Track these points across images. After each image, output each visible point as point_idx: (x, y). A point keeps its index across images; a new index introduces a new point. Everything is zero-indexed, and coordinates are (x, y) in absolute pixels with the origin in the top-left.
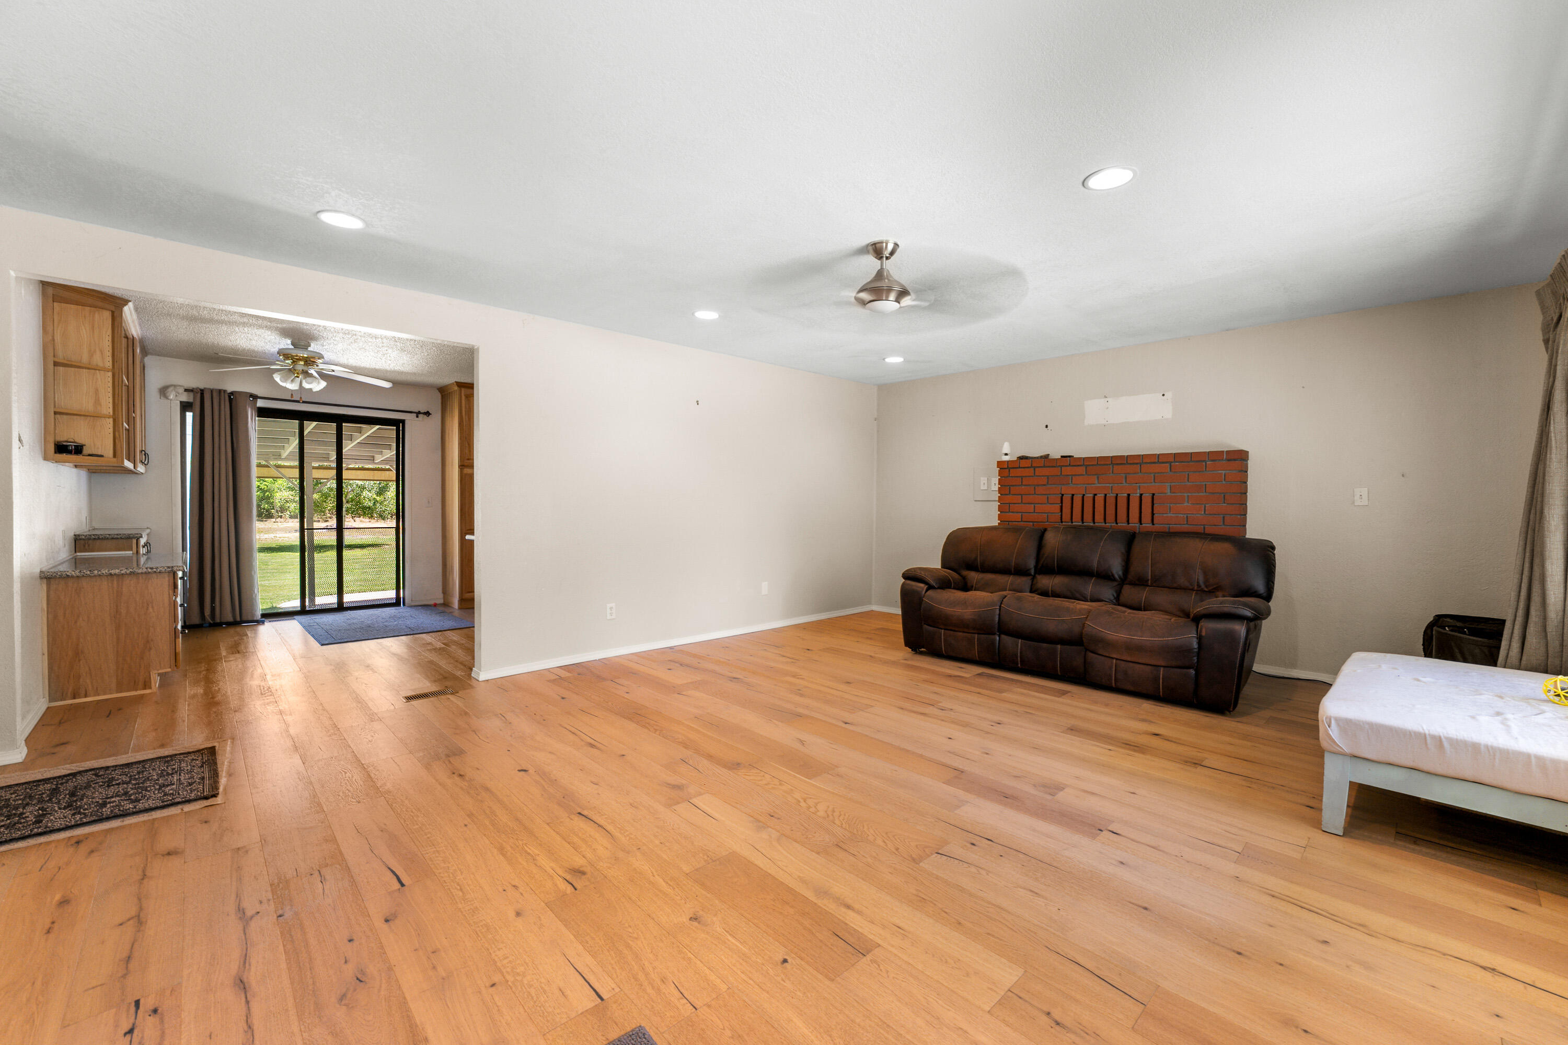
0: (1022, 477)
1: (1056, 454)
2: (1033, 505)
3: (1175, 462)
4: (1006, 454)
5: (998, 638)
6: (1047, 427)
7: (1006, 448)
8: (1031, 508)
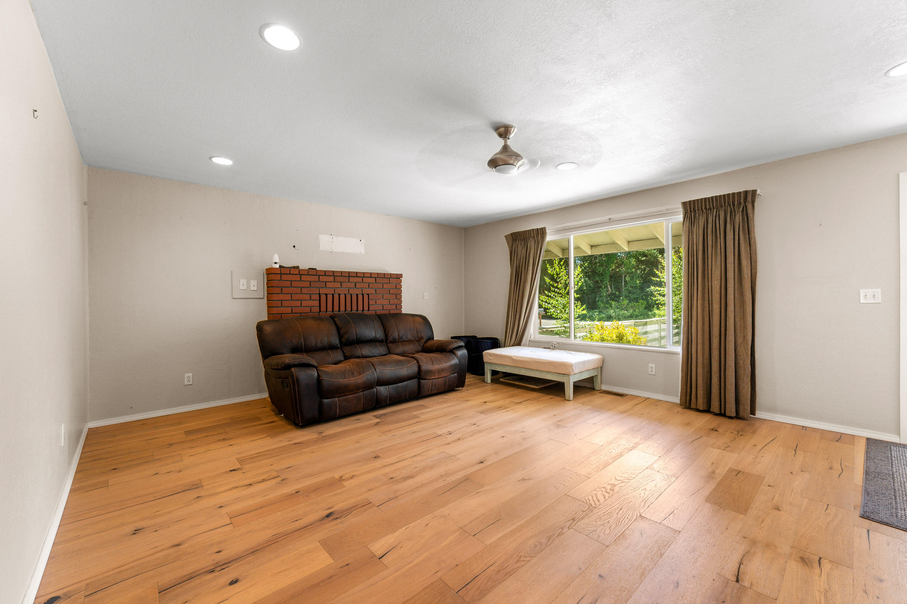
0: (291, 281)
1: (304, 266)
2: (300, 301)
3: (378, 277)
4: (276, 263)
5: (375, 389)
6: (294, 247)
7: (276, 259)
8: (298, 303)
